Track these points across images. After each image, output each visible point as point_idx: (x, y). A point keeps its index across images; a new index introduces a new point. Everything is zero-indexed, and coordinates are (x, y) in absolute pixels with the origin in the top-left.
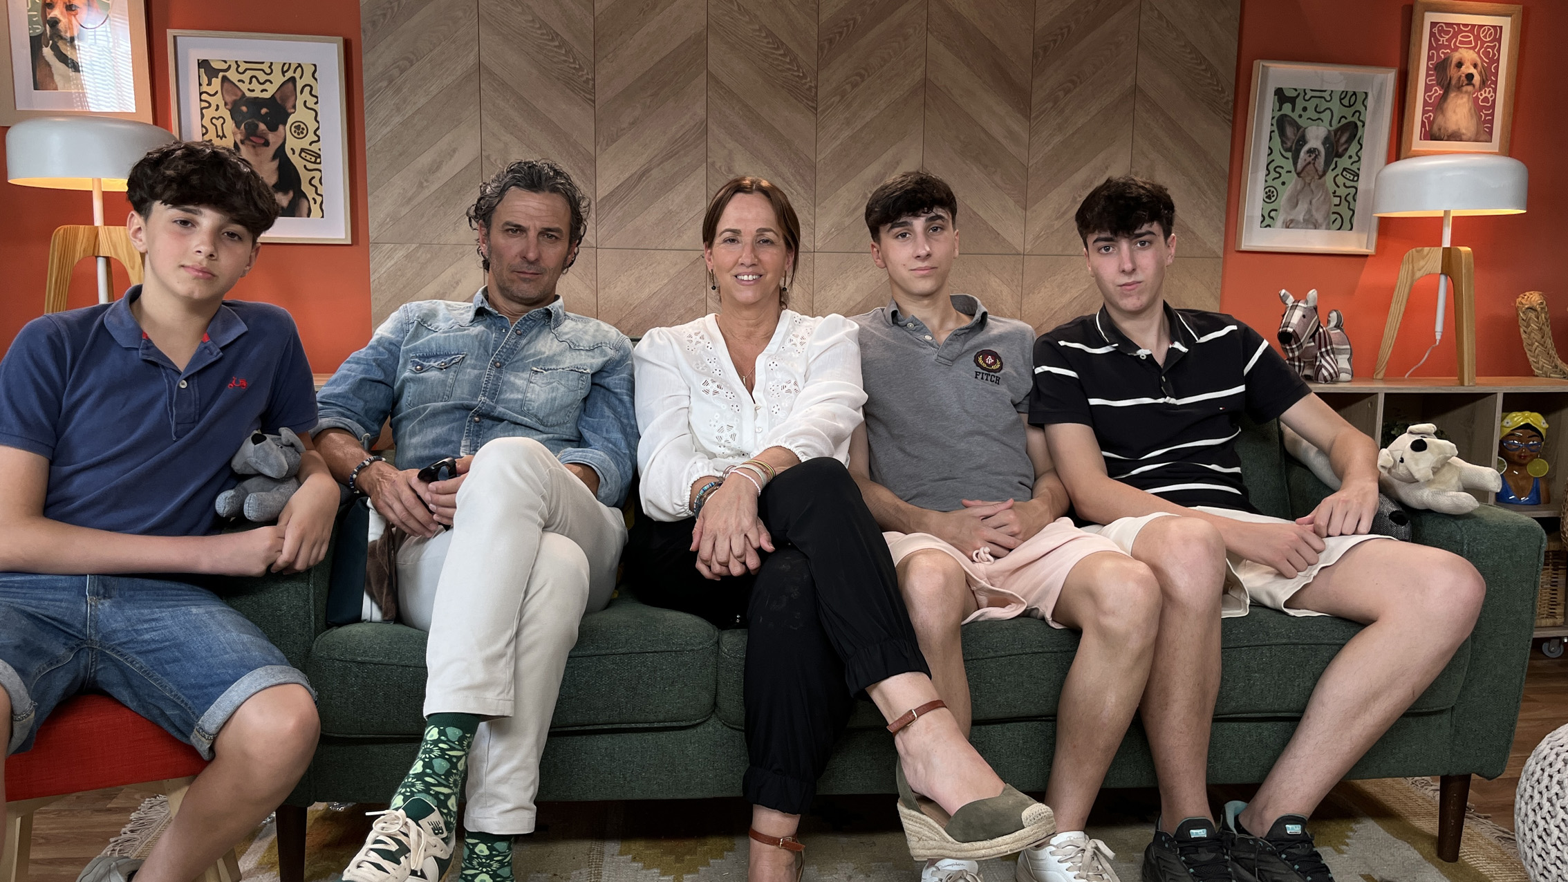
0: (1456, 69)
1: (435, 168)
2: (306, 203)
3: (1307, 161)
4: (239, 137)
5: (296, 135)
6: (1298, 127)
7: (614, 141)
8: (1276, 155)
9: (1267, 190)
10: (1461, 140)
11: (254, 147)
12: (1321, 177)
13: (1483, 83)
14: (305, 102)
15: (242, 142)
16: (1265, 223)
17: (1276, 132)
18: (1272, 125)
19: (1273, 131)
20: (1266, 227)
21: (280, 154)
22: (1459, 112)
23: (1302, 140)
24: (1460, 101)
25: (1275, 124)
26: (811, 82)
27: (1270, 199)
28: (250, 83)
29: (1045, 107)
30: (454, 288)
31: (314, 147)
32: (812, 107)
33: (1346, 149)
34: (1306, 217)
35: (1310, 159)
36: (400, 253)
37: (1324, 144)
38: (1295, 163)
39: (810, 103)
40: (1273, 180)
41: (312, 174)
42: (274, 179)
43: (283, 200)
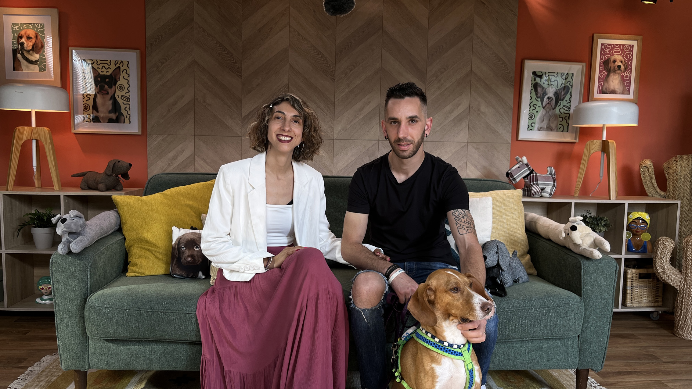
0: (613, 64)
1: (175, 103)
2: (123, 117)
3: (547, 102)
4: (97, 91)
5: (120, 90)
6: (543, 88)
7: (250, 93)
8: (533, 99)
9: (530, 114)
10: (616, 94)
11: (102, 95)
12: (553, 109)
13: (625, 70)
14: (124, 76)
15: (98, 93)
16: (529, 129)
21: (113, 98)
22: (615, 82)
23: (545, 94)
24: (615, 77)
25: (533, 87)
26: (332, 68)
27: (531, 118)
28: (102, 69)
29: (432, 79)
30: (182, 153)
31: (127, 95)
32: (333, 79)
33: (564, 98)
34: (548, 126)
35: (549, 101)
36: (160, 138)
37: (554, 95)
38: (542, 103)
39: (332, 77)
40: (533, 110)
41: (126, 106)
42: (110, 108)
43: (113, 116)
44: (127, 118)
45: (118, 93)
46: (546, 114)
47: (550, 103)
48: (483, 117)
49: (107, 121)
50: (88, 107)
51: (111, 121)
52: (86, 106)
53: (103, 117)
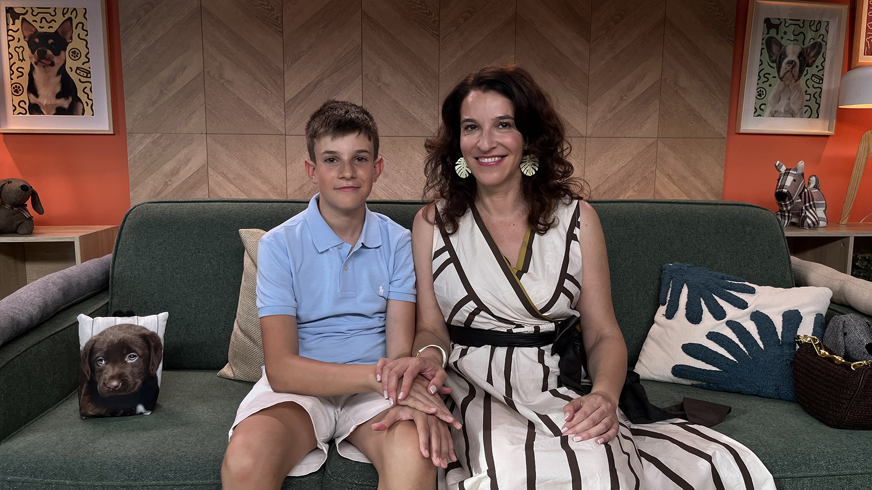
1: (171, 80)
2: (81, 105)
3: (787, 70)
4: (34, 60)
5: (73, 58)
6: (781, 46)
7: (296, 61)
8: (765, 66)
9: (759, 90)
11: (44, 67)
12: (796, 81)
14: (79, 34)
15: (36, 64)
16: (756, 114)
17: (765, 48)
18: (762, 44)
19: (763, 49)
20: (757, 116)
21: (62, 71)
23: (783, 55)
25: (764, 44)
26: (435, 17)
27: (761, 96)
28: (41, 22)
29: (601, 32)
30: (187, 164)
31: (86, 66)
32: (436, 35)
33: (814, 61)
34: (787, 109)
35: (790, 67)
36: (148, 141)
37: (799, 57)
38: (779, 72)
39: (434, 32)
40: (763, 83)
41: (85, 85)
42: (58, 89)
43: (65, 103)
44: (88, 105)
45: (71, 64)
46: (784, 89)
47: (792, 71)
48: (683, 95)
49: (54, 112)
50: (21, 88)
51: (60, 111)
52: (16, 86)
53: (46, 105)
